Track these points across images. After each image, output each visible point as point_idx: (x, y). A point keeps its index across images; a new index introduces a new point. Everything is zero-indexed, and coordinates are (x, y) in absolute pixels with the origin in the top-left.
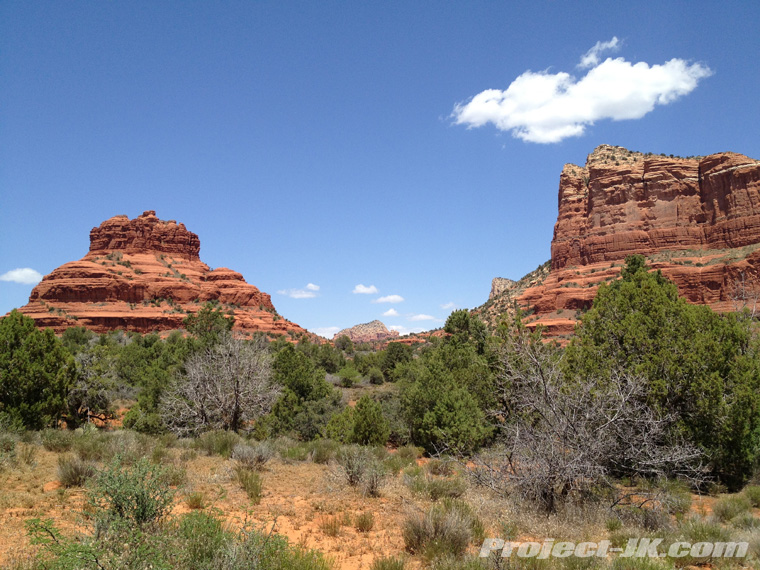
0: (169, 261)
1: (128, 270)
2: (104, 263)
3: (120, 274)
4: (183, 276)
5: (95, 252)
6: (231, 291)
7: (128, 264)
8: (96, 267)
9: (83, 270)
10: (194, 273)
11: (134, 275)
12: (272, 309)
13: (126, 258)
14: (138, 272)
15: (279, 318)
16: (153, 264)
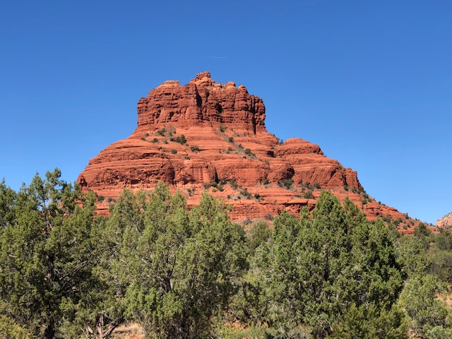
0: (229, 134)
1: (184, 147)
2: (156, 140)
3: (175, 152)
4: (248, 152)
5: (144, 127)
6: (307, 168)
7: (182, 140)
8: (146, 146)
9: (132, 150)
10: (260, 147)
11: (190, 154)
12: (359, 189)
13: (180, 132)
14: (195, 149)
15: (370, 201)
16: (211, 139)
